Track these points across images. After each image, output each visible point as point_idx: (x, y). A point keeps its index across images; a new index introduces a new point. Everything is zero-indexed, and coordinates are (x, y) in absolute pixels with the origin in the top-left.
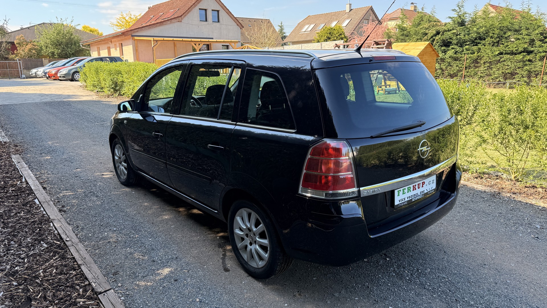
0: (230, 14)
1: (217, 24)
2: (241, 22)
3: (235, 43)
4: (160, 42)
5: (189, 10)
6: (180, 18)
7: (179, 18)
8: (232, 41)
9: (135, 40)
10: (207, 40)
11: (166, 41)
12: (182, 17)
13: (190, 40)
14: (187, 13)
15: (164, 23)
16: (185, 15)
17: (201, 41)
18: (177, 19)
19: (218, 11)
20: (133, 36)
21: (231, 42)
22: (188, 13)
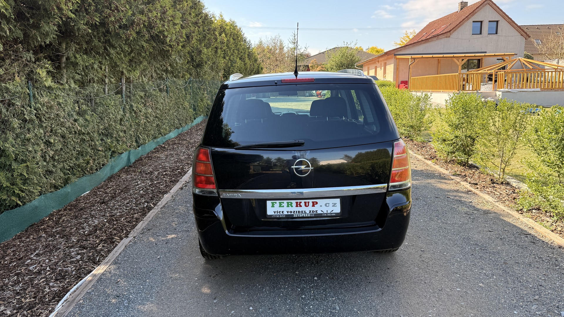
0: (512, 24)
1: (494, 37)
2: (526, 30)
3: (510, 56)
4: (418, 60)
5: (460, 24)
6: (449, 34)
7: (447, 34)
8: (506, 54)
9: (397, 59)
10: (473, 55)
11: (425, 59)
12: (451, 32)
13: (452, 55)
14: (457, 27)
15: (430, 40)
16: (454, 29)
17: (465, 56)
18: (445, 35)
19: (497, 22)
20: (395, 55)
21: (504, 55)
22: (459, 27)
